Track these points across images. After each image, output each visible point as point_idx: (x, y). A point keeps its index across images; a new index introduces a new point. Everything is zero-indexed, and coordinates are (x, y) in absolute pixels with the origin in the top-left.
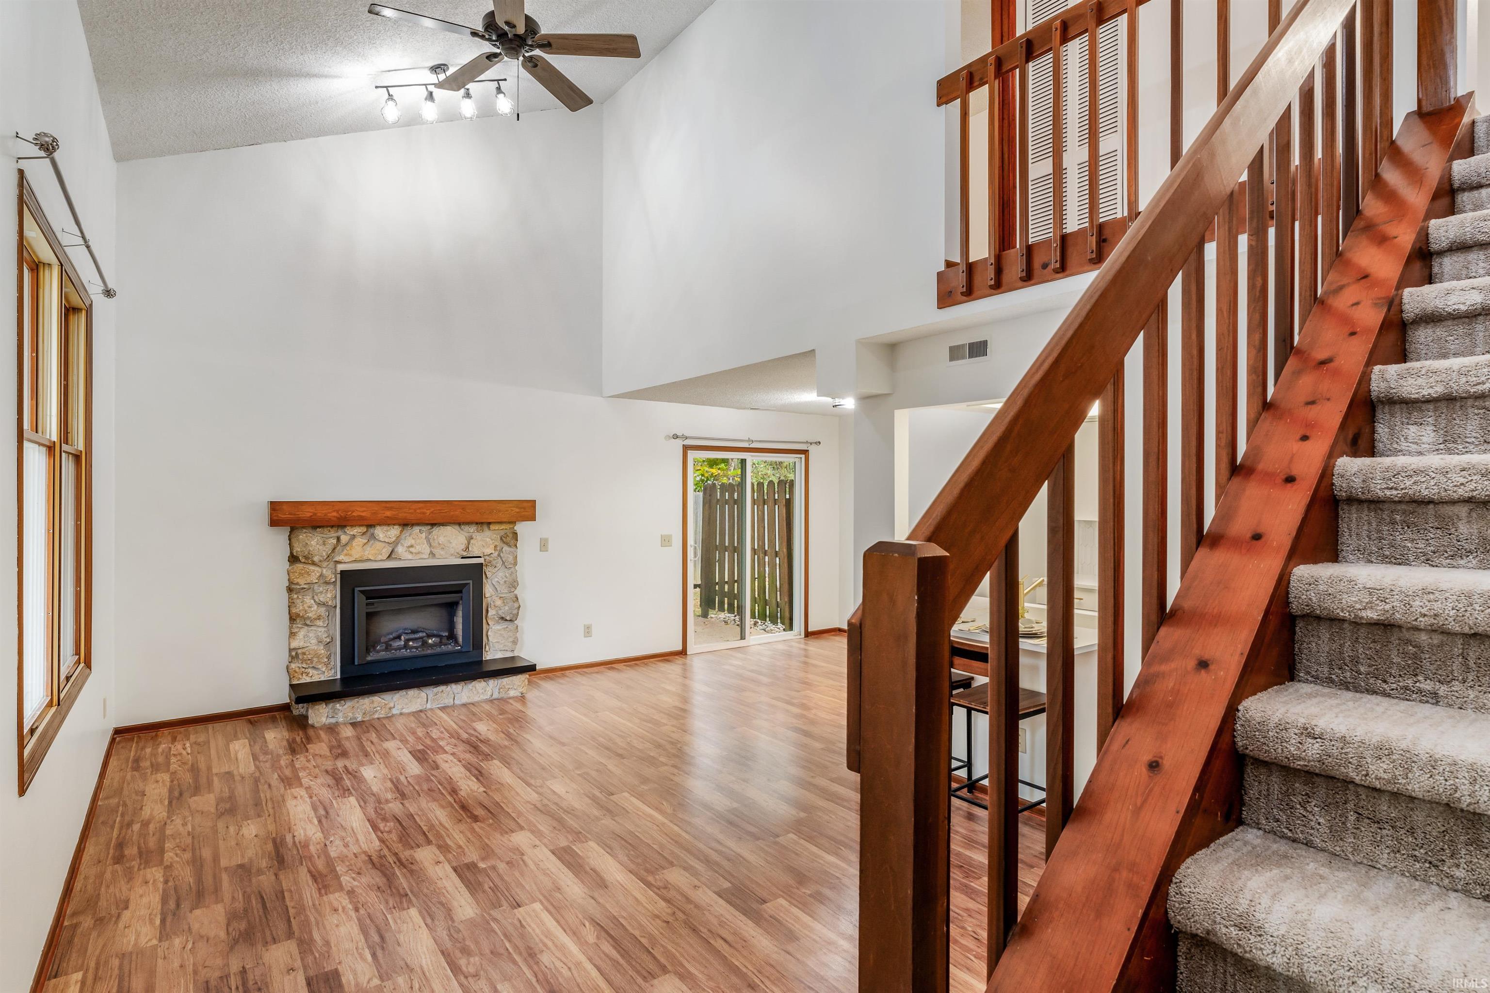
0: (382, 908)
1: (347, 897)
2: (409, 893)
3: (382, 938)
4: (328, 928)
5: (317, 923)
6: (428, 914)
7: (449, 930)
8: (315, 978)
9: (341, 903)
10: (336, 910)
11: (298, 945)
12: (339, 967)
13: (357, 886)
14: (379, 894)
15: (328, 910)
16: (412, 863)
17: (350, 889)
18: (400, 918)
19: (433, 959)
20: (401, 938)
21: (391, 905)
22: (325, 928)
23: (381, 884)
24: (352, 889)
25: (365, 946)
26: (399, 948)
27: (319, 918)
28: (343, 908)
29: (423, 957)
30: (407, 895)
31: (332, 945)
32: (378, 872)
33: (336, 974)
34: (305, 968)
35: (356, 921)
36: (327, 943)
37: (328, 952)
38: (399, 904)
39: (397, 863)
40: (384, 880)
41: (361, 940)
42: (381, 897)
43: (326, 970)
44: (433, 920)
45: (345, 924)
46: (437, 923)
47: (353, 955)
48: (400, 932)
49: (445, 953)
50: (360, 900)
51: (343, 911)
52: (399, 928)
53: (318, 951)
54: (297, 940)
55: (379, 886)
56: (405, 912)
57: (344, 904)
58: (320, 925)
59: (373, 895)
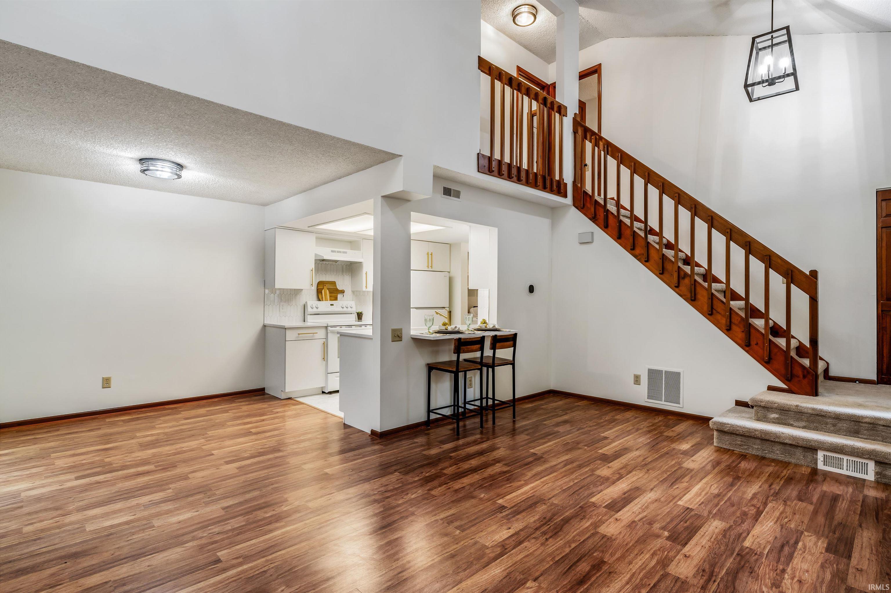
0: (764, 559)
1: (783, 584)
2: (735, 554)
3: (782, 546)
4: (815, 575)
5: (822, 582)
6: (740, 537)
7: (740, 524)
8: (844, 556)
9: (791, 584)
10: (800, 581)
11: (846, 579)
12: (824, 552)
13: (766, 586)
14: (756, 569)
15: (806, 586)
16: (704, 571)
17: (774, 588)
18: (760, 547)
19: (765, 522)
20: (771, 539)
21: (756, 556)
22: (818, 576)
23: (747, 574)
24: (772, 587)
25: (797, 550)
26: (778, 536)
27: (818, 585)
28: (792, 579)
29: (769, 526)
30: (738, 554)
31: (820, 564)
32: (736, 584)
33: (828, 550)
34: (848, 565)
35: (790, 565)
36: (822, 566)
37: (826, 562)
38: (751, 553)
39: (713, 579)
40: (740, 575)
41: (798, 554)
42: (757, 566)
43: (833, 556)
44: (741, 534)
45: (801, 568)
46: (741, 531)
47: (810, 551)
48: (768, 542)
49: (756, 519)
50: (775, 575)
51: (795, 577)
52: (766, 543)
53: (833, 567)
54: (845, 583)
55: (749, 574)
56: (752, 548)
57: (790, 581)
58: (820, 580)
59: (761, 571)
